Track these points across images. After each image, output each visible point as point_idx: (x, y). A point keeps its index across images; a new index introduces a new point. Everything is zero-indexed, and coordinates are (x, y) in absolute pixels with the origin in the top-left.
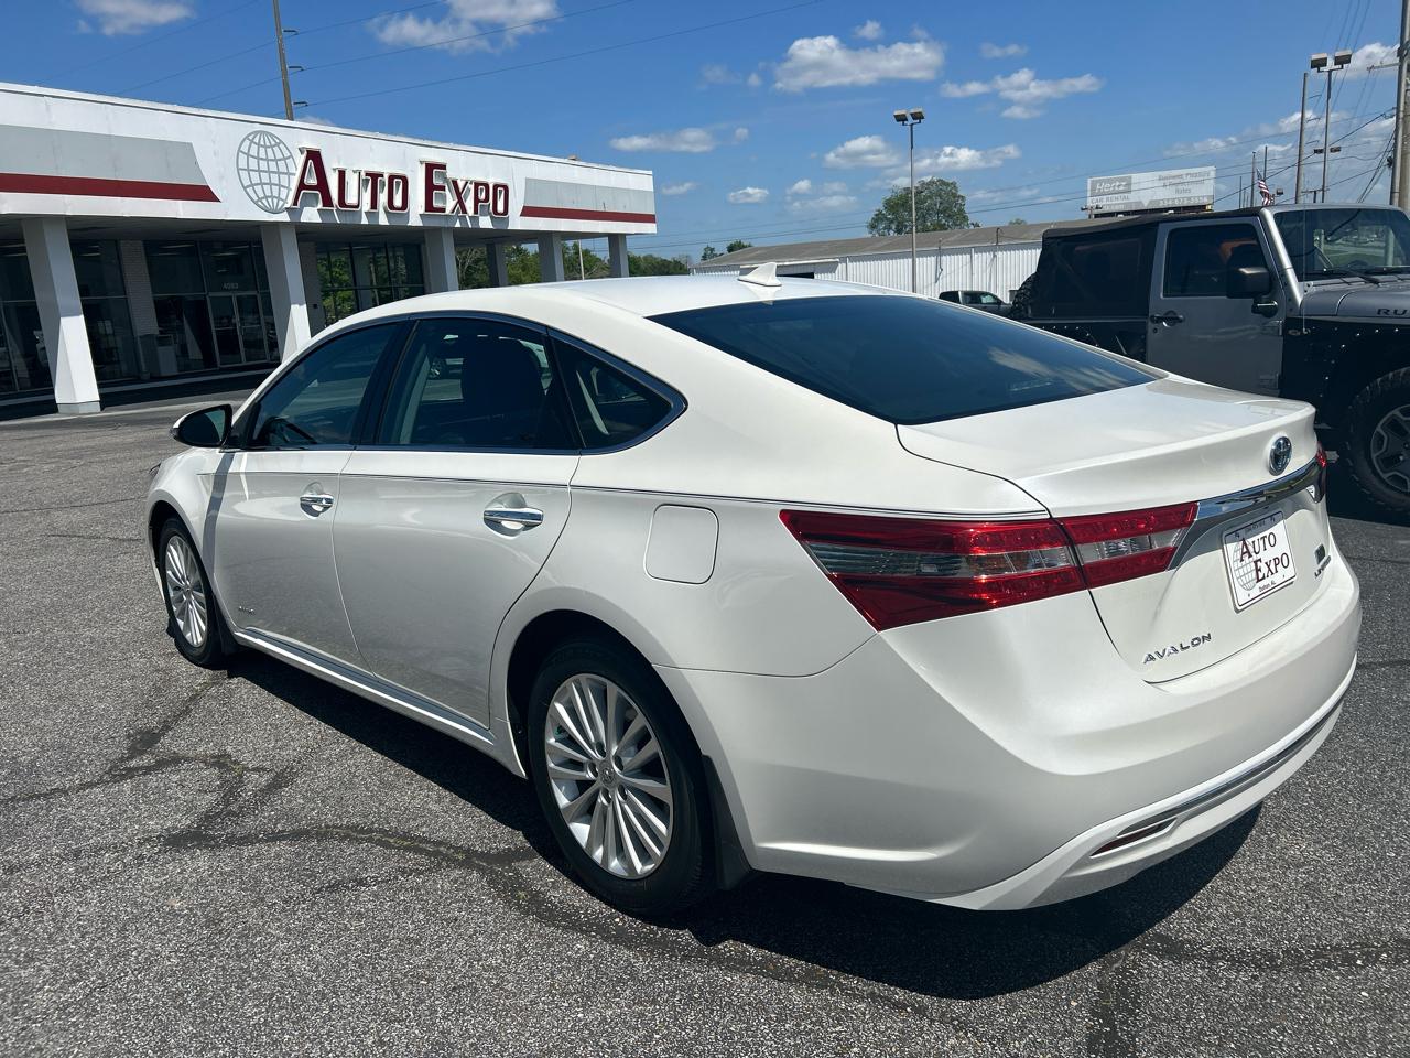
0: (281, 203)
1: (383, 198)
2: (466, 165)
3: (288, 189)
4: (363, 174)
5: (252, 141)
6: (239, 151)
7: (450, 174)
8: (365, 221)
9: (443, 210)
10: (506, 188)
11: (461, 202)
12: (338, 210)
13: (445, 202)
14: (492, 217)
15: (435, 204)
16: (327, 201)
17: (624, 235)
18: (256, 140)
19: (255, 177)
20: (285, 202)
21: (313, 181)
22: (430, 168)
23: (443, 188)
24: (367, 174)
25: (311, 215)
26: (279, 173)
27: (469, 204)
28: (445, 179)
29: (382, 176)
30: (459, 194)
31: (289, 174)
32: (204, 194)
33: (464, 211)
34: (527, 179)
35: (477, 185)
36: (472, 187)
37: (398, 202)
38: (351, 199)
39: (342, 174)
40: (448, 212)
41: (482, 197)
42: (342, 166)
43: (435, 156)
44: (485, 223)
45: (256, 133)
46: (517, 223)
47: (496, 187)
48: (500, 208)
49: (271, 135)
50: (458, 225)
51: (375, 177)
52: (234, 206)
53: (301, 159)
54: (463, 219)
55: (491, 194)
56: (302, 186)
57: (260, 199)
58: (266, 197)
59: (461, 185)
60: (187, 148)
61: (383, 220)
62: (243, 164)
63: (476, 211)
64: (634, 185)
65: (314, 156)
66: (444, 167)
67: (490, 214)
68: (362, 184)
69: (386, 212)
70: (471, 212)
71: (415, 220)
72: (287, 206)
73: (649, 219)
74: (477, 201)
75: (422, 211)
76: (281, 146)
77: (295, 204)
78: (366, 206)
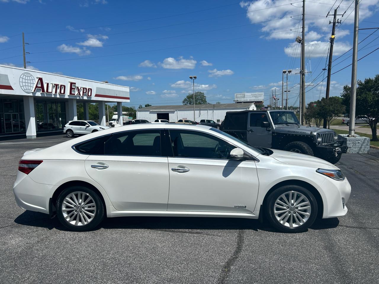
0: (31, 91)
1: (58, 91)
2: (81, 83)
3: (33, 87)
4: (53, 85)
5: (24, 75)
6: (20, 77)
7: (77, 85)
8: (53, 96)
9: (74, 94)
10: (91, 89)
11: (79, 92)
12: (46, 93)
13: (75, 92)
14: (87, 97)
15: (72, 93)
16: (43, 91)
17: (121, 102)
18: (25, 75)
19: (24, 84)
20: (32, 90)
21: (40, 86)
22: (71, 84)
23: (75, 89)
24: (54, 85)
25: (38, 94)
26: (31, 83)
27: (81, 93)
28: (75, 87)
29: (59, 85)
30: (79, 90)
31: (33, 84)
32: (10, 88)
33: (80, 95)
34: (97, 87)
35: (84, 88)
36: (82, 89)
37: (62, 92)
38: (50, 90)
39: (48, 84)
40: (75, 95)
41: (85, 91)
42: (48, 82)
43: (73, 81)
44: (85, 98)
45: (25, 73)
46: (94, 98)
47: (89, 89)
48: (90, 94)
49: (29, 74)
50: (78, 98)
51: (57, 85)
52: (17, 91)
53: (37, 80)
54: (79, 97)
55: (87, 91)
56: (37, 87)
57: (25, 90)
58: (26, 89)
59: (79, 88)
60: (6, 76)
61: (58, 96)
62: (21, 81)
63: (83, 95)
64: (125, 90)
65: (41, 79)
66: (75, 84)
67: (86, 96)
68: (53, 87)
69: (59, 94)
70: (82, 95)
71: (66, 96)
72: (32, 92)
73: (128, 98)
74: (83, 92)
75: (69, 94)
76: (32, 76)
77: (34, 91)
78: (54, 92)
